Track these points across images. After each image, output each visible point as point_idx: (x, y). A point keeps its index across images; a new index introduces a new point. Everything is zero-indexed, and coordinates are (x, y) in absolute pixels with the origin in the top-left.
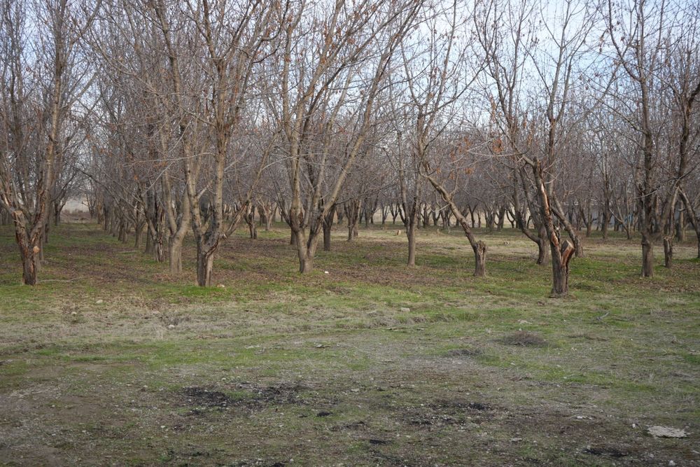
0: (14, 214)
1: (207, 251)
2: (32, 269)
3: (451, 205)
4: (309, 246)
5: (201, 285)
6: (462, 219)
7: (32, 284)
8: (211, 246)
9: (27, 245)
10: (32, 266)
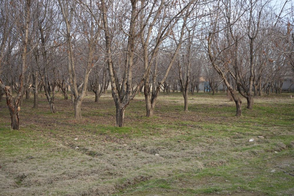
0: (6, 88)
1: (123, 107)
2: (17, 120)
3: (225, 80)
4: (152, 102)
5: (120, 126)
6: (230, 87)
7: (17, 129)
8: (125, 104)
9: (14, 107)
10: (17, 119)
